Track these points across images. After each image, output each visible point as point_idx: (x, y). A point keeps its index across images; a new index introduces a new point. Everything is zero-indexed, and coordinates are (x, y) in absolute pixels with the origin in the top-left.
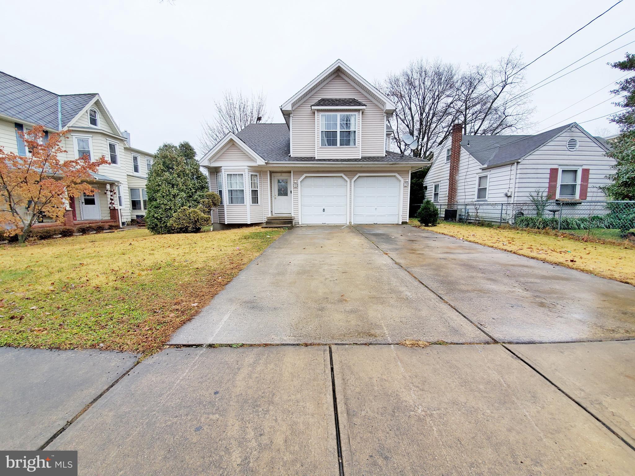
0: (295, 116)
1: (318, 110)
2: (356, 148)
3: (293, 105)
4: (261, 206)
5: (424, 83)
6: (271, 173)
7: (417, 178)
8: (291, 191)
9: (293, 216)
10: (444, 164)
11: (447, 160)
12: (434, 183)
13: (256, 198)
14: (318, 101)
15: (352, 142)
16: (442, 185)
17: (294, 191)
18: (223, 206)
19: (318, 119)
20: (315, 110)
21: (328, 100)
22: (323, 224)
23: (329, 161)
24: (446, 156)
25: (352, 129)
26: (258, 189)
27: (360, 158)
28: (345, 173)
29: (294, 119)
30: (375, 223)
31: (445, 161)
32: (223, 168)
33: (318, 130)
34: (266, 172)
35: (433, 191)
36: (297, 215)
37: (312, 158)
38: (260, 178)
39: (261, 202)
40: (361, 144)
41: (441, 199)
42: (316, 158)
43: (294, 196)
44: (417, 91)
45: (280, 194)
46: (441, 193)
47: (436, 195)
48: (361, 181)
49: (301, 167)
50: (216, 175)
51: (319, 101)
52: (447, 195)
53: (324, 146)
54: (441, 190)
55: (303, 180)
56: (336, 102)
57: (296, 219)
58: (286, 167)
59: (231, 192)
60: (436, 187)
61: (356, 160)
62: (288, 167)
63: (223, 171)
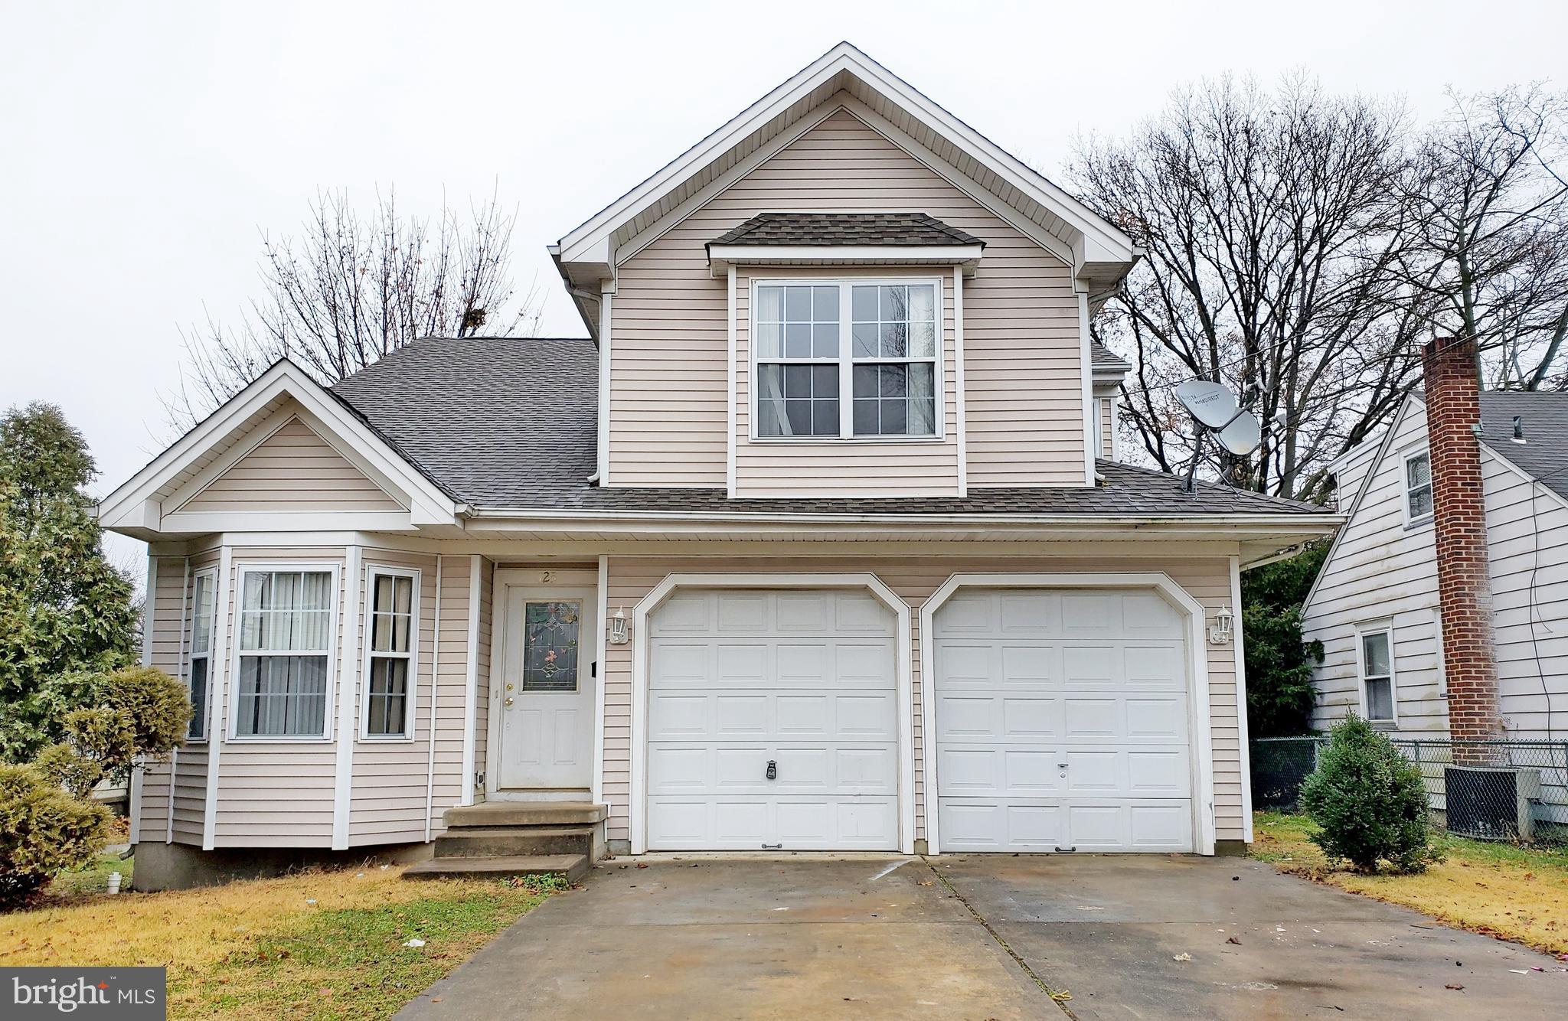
0: (624, 294)
1: (745, 267)
2: (941, 444)
3: (620, 239)
4: (423, 747)
5: (1246, 181)
6: (491, 567)
7: (1268, 600)
8: (594, 665)
9: (598, 801)
10: (1398, 532)
11: (1416, 508)
12: (1357, 623)
13: (396, 704)
14: (742, 222)
15: (915, 419)
16: (1401, 635)
17: (612, 667)
18: (207, 745)
19: (743, 304)
20: (729, 263)
21: (793, 219)
22: (766, 849)
23: (797, 509)
24: (1404, 490)
25: (915, 354)
26: (413, 656)
27: (963, 494)
28: (883, 570)
29: (619, 304)
30: (1065, 846)
31: (1406, 519)
32: (226, 540)
33: (742, 356)
34: (466, 562)
35: (1360, 669)
36: (622, 800)
37: (708, 492)
38: (427, 596)
39: (424, 725)
40: (961, 428)
41: (1407, 709)
42: (731, 495)
43: (611, 689)
44: (1217, 211)
45: (534, 681)
46: (1404, 679)
47: (1378, 687)
48: (972, 613)
49: (648, 540)
50: (191, 575)
51: (746, 224)
52: (1443, 688)
53: (771, 434)
54: (1403, 664)
55: (661, 605)
56: (831, 229)
57: (615, 823)
58: (570, 538)
59: (256, 667)
60: (1374, 647)
61: (937, 505)
62: (584, 539)
63: (225, 555)
